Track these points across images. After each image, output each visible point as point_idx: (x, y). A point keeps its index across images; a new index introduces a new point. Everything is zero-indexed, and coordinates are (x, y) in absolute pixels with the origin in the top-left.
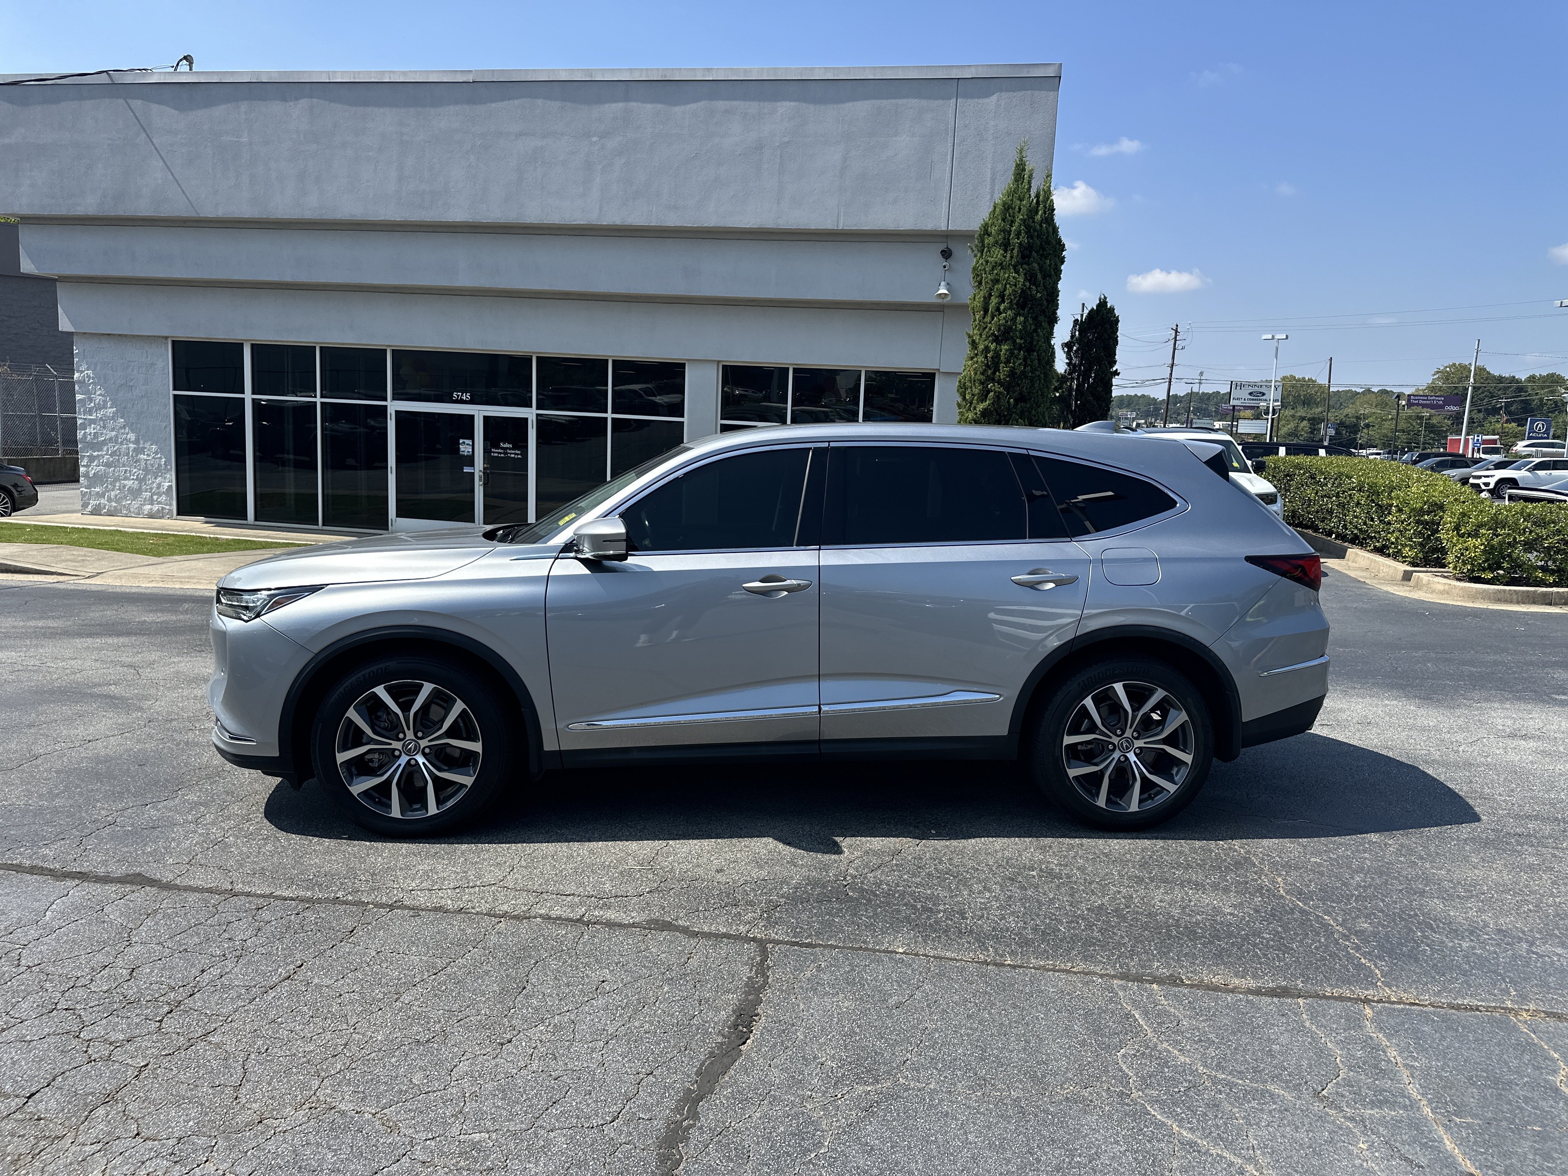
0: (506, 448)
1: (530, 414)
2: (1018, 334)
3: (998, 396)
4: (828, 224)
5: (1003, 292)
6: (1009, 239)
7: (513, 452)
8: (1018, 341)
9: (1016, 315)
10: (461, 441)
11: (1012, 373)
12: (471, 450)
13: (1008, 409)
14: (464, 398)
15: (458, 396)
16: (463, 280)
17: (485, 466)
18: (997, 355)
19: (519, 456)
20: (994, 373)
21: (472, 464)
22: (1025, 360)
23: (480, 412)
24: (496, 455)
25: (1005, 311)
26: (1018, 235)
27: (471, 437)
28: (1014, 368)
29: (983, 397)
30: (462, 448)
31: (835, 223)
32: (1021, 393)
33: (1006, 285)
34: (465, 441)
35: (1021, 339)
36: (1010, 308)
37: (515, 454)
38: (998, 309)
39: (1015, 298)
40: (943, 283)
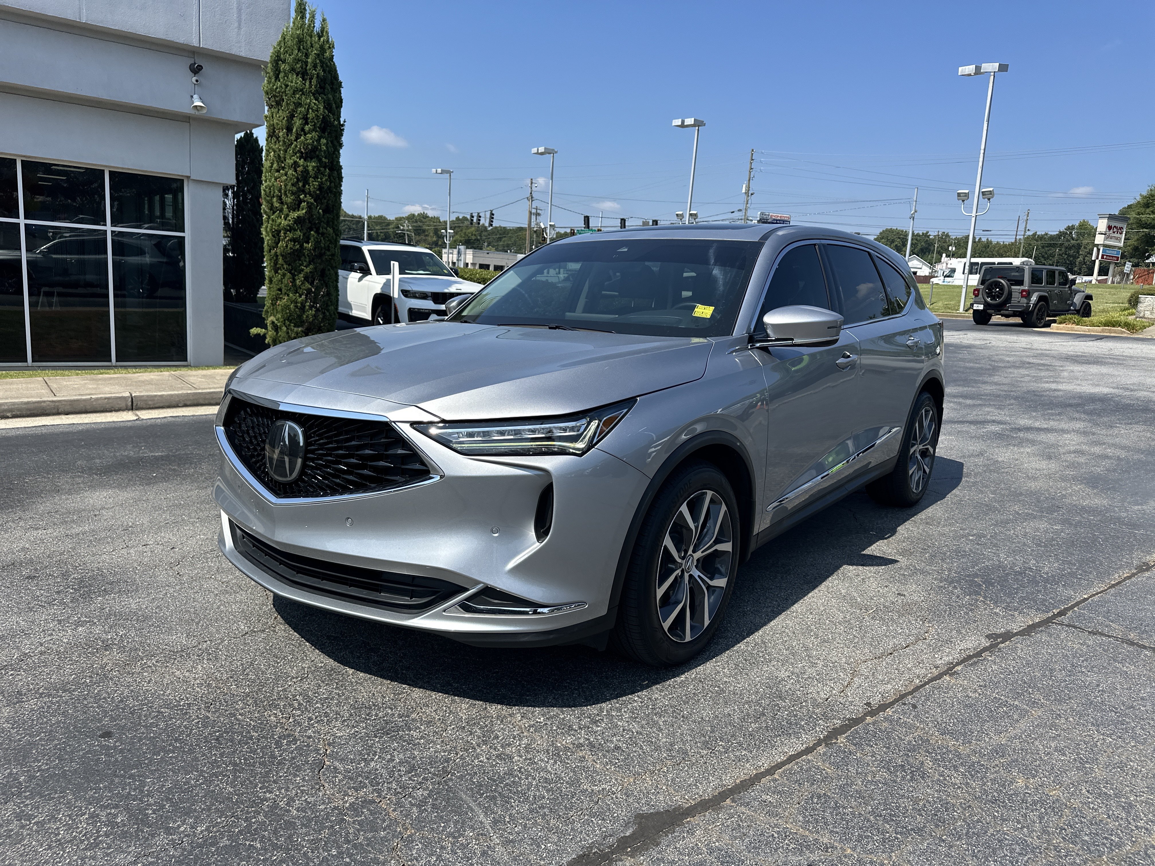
2: (323, 154)
3: (310, 206)
4: (69, 14)
5: (307, 115)
6: (306, 70)
8: (324, 159)
9: (320, 138)
11: (320, 188)
13: (319, 218)
18: (306, 171)
20: (304, 186)
22: (329, 176)
25: (310, 132)
26: (315, 67)
28: (322, 183)
29: (296, 206)
31: (77, 17)
32: (327, 206)
33: (308, 110)
35: (326, 158)
36: (314, 130)
38: (303, 130)
39: (318, 122)
40: (195, 96)
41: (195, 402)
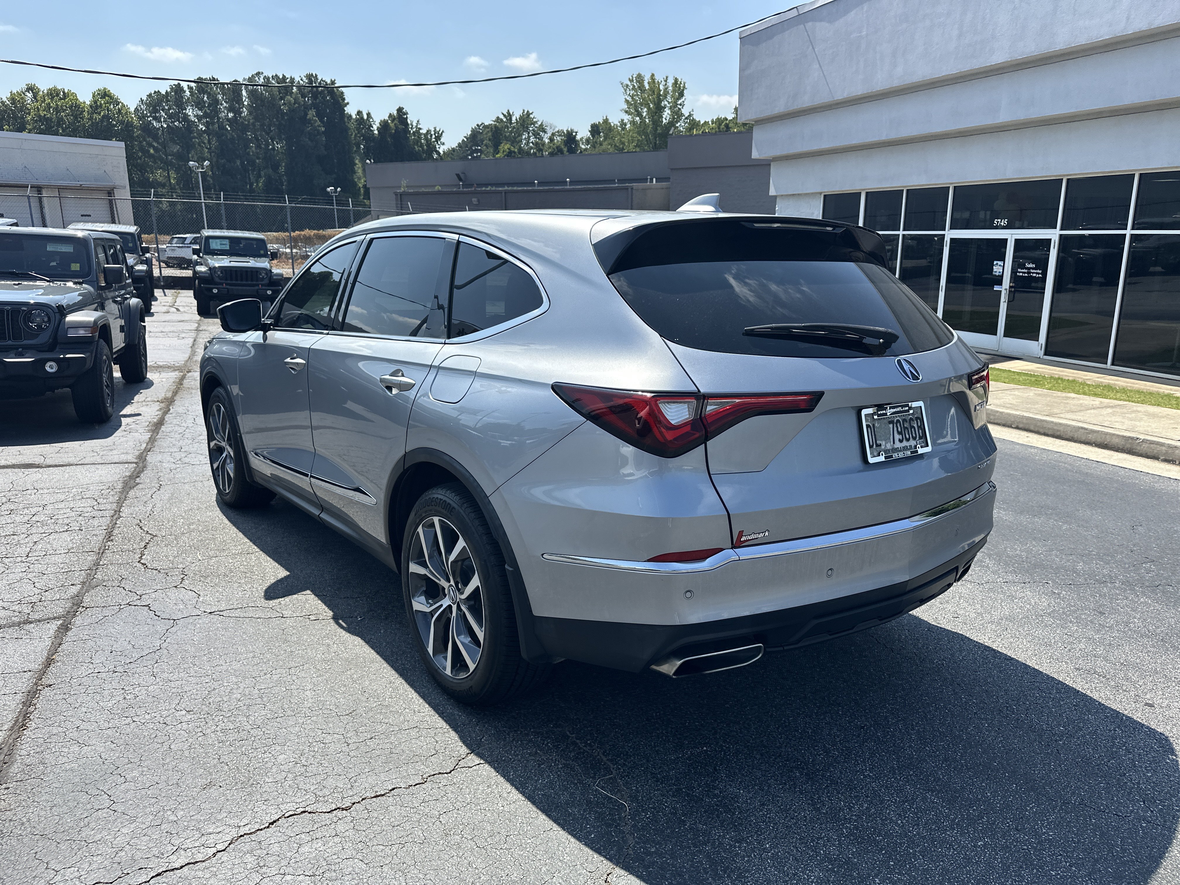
0: (1029, 269)
1: (1053, 235)
7: (1035, 271)
10: (995, 263)
12: (1001, 271)
14: (1002, 224)
15: (998, 222)
16: (1004, 117)
17: (1011, 284)
19: (1040, 276)
21: (1000, 283)
23: (1011, 236)
24: (1021, 274)
27: (1003, 259)
30: (995, 268)
34: (998, 262)
37: (1036, 273)
41: (1027, 427)
